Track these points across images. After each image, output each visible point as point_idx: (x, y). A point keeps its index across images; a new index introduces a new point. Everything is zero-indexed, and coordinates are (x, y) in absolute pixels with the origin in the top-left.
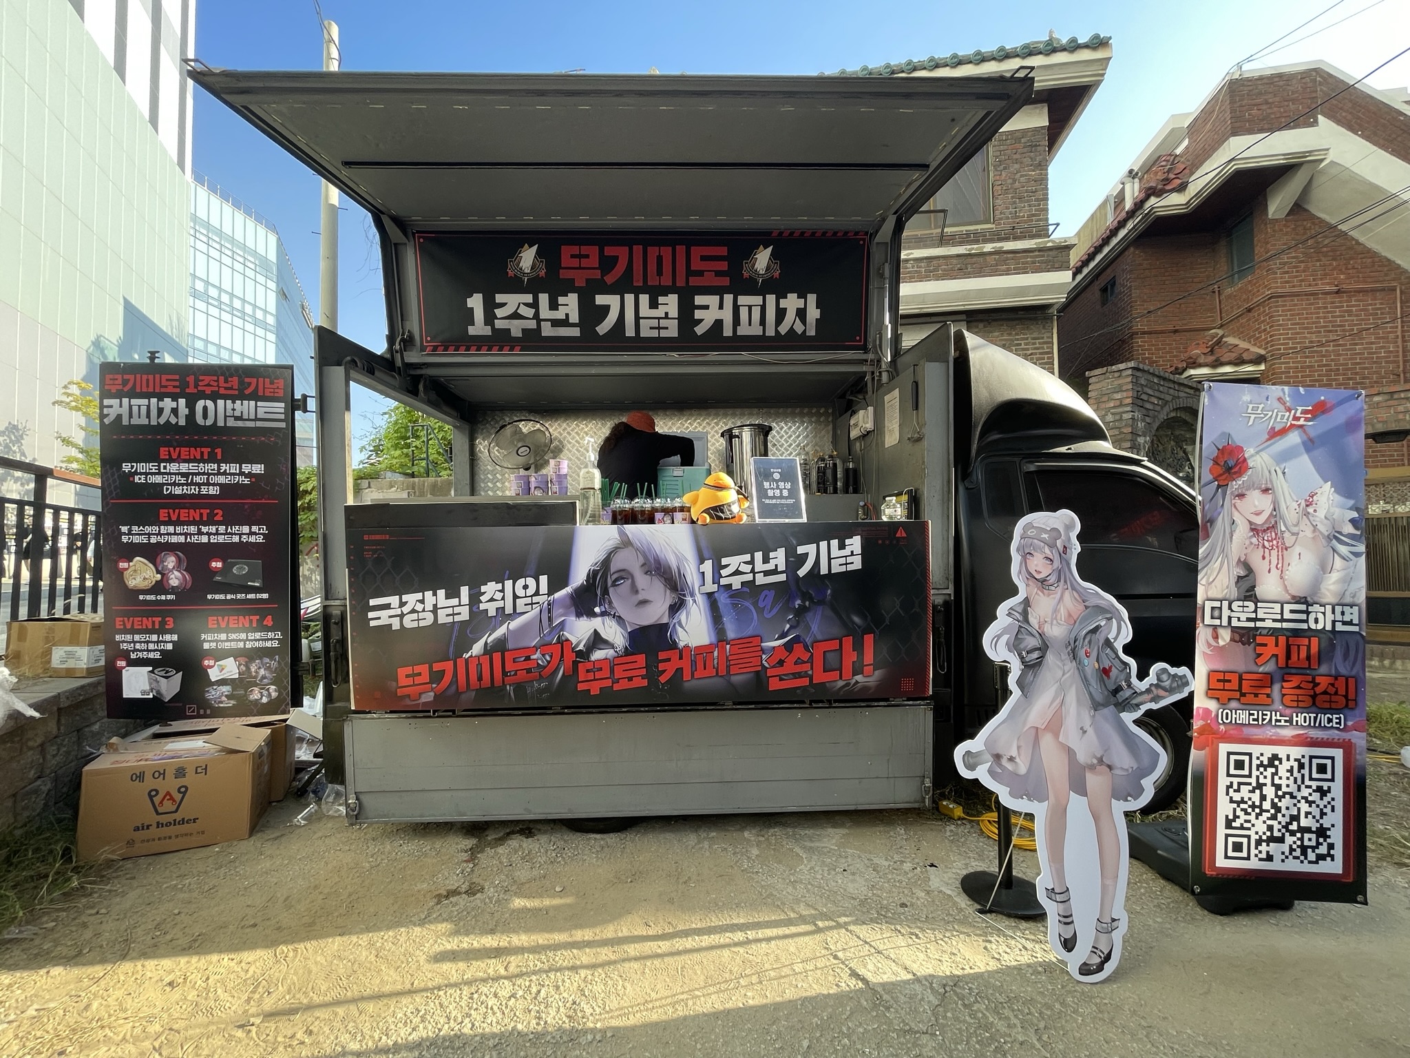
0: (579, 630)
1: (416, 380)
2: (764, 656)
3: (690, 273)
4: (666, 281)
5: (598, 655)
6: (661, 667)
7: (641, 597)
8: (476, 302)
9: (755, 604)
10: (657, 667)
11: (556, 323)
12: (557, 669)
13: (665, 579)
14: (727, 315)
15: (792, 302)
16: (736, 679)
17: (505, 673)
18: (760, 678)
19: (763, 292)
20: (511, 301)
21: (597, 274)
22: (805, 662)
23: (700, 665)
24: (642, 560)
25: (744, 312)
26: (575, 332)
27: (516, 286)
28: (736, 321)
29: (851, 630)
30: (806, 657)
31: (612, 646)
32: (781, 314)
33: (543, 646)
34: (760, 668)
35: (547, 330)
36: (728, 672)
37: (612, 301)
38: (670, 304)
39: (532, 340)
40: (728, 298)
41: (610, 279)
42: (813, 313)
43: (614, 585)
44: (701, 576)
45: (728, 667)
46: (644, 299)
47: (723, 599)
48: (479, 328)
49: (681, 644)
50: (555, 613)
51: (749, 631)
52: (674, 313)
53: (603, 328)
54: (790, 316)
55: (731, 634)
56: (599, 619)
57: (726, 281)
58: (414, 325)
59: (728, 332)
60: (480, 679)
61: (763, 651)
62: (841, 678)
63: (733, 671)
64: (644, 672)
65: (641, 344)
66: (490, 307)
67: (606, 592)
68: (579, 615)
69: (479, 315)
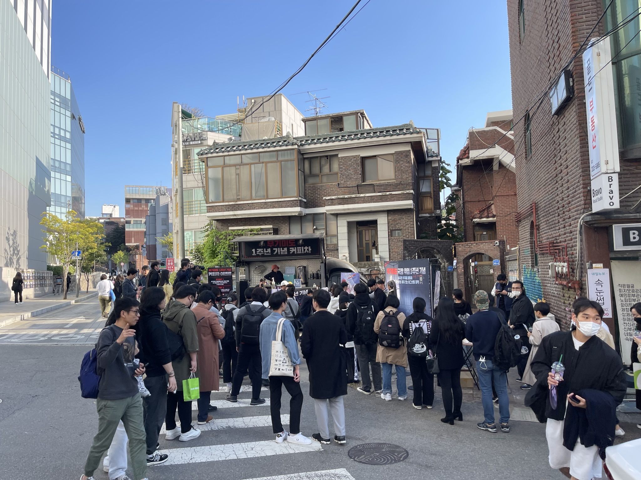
1: (243, 262)
3: (289, 244)
4: (285, 246)
8: (254, 250)
11: (267, 253)
14: (295, 250)
15: (306, 248)
19: (301, 246)
20: (259, 250)
21: (273, 245)
25: (298, 250)
26: (270, 254)
27: (260, 248)
28: (297, 251)
32: (304, 250)
35: (265, 254)
37: (276, 249)
38: (286, 249)
39: (263, 256)
40: (295, 248)
41: (275, 246)
42: (310, 249)
46: (281, 248)
48: (254, 254)
52: (286, 250)
53: (275, 253)
54: (306, 250)
57: (295, 245)
58: (243, 253)
59: (296, 253)
65: (281, 255)
66: (256, 251)
69: (254, 252)
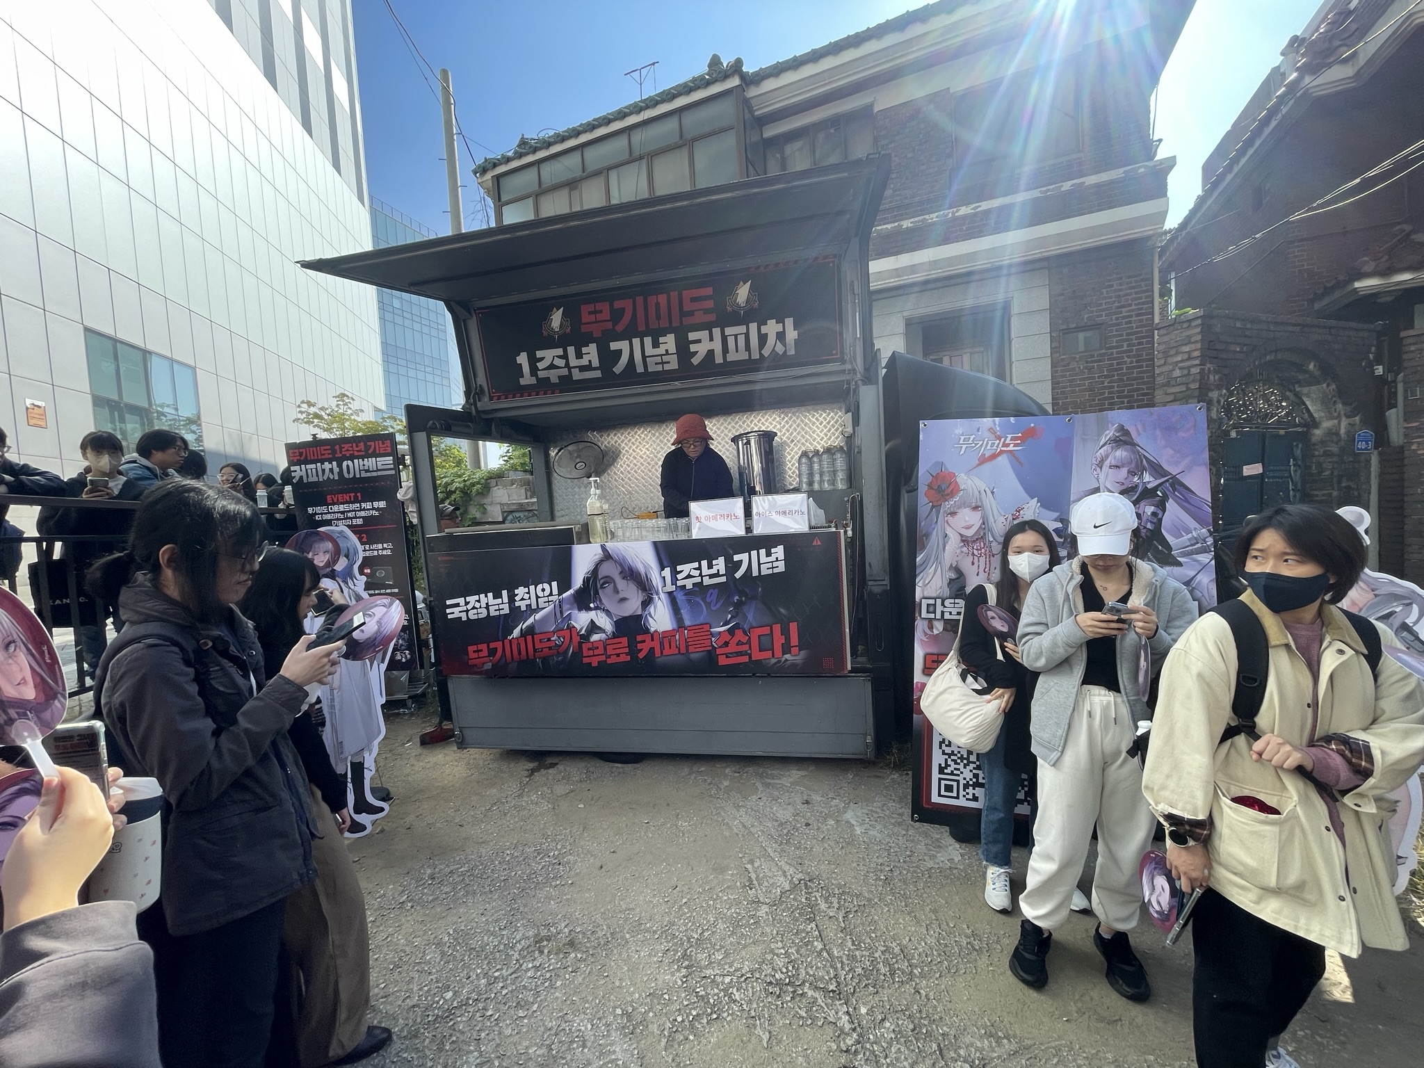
0: (582, 620)
1: (489, 422)
2: (713, 639)
3: (683, 314)
4: (664, 323)
5: (595, 637)
6: (639, 646)
7: (622, 595)
8: (523, 359)
9: (704, 599)
10: (636, 647)
11: (582, 369)
12: (568, 648)
13: (638, 583)
14: (717, 346)
15: (771, 328)
16: (693, 656)
17: (535, 650)
18: (711, 655)
19: (745, 322)
20: (548, 356)
21: (609, 325)
22: (745, 644)
23: (667, 646)
24: (619, 569)
25: (731, 341)
26: (598, 374)
27: (549, 344)
28: (725, 349)
29: (778, 619)
30: (745, 639)
31: (603, 631)
32: (763, 339)
33: (558, 631)
34: (711, 648)
35: (577, 375)
36: (687, 650)
37: (623, 345)
38: (669, 342)
39: (567, 384)
41: (620, 328)
42: (792, 335)
43: (602, 587)
44: (662, 580)
45: (687, 647)
46: (648, 341)
47: (680, 597)
48: (527, 379)
49: (652, 630)
50: (565, 607)
51: (701, 620)
52: (673, 349)
53: (619, 368)
54: (772, 339)
55: (687, 623)
56: (594, 612)
57: (713, 317)
59: (719, 359)
60: (520, 653)
61: (712, 634)
62: (773, 656)
63: (691, 649)
64: (627, 650)
65: (650, 377)
66: (533, 361)
67: (597, 593)
68: (580, 609)
69: (526, 369)
